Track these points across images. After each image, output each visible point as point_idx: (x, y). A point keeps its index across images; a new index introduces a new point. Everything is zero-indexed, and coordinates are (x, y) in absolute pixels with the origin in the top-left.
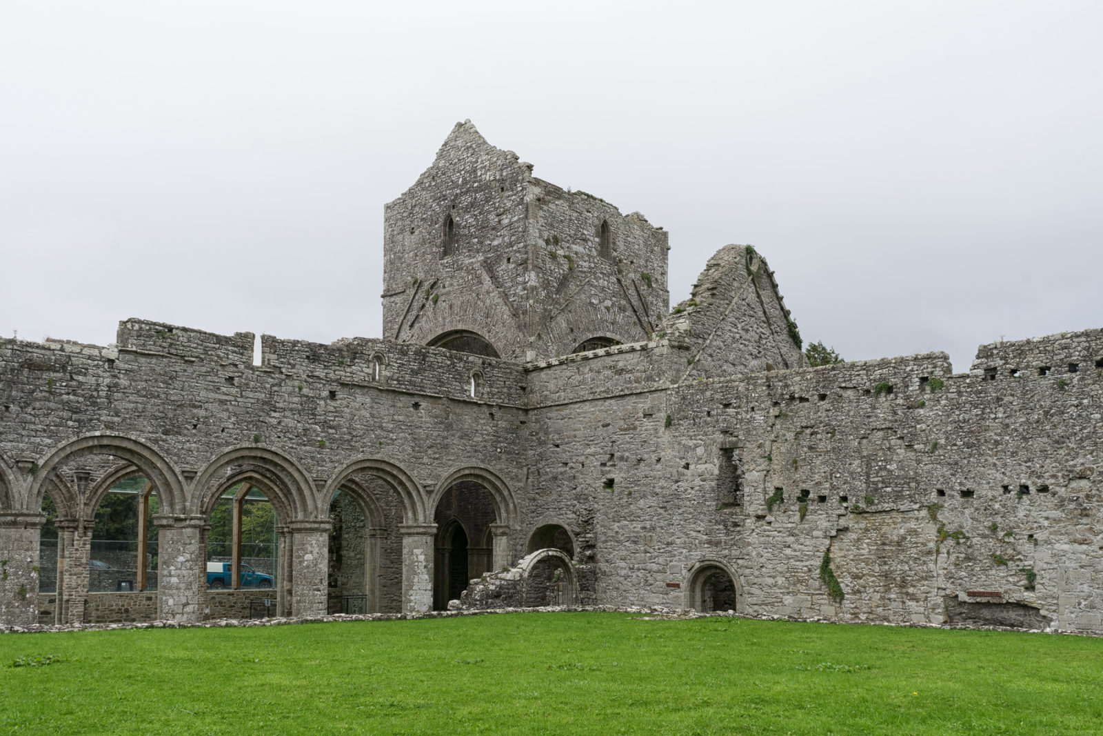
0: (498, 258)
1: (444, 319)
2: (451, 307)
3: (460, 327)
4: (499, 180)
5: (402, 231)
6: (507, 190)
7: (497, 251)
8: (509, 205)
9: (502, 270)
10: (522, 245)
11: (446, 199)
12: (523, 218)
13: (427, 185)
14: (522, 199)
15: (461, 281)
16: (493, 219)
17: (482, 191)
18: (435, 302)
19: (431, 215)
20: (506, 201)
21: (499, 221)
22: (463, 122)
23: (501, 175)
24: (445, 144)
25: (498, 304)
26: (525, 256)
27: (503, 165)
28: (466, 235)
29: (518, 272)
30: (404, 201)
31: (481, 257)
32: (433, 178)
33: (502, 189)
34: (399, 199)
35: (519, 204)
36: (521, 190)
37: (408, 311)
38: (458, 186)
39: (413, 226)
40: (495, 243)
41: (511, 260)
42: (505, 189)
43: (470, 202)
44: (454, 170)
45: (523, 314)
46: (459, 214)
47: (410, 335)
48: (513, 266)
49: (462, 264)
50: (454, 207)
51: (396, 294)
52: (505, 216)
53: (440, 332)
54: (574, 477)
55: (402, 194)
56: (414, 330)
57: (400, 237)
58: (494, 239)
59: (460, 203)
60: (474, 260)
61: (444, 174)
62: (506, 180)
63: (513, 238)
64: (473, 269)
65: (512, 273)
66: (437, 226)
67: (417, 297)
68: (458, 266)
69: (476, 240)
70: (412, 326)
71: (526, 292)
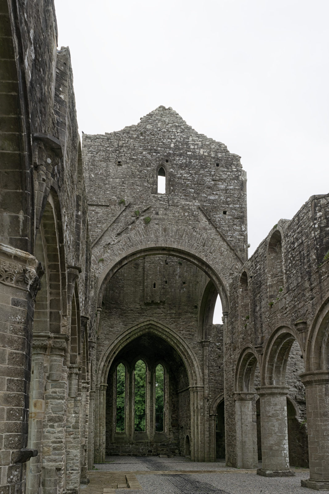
0: (215, 209)
1: (157, 237)
2: (165, 230)
3: (175, 246)
4: (214, 158)
5: (106, 160)
6: (222, 166)
7: (213, 203)
8: (224, 177)
9: (219, 217)
10: (238, 206)
11: (159, 153)
12: (238, 189)
13: (135, 136)
14: (238, 177)
15: (177, 214)
16: (208, 180)
17: (197, 159)
18: (147, 222)
19: (142, 159)
20: (221, 173)
21: (215, 185)
22: (167, 108)
23: (216, 155)
24: (150, 115)
25: (215, 239)
26: (242, 214)
27: (218, 149)
28: (182, 184)
29: (235, 223)
30: (108, 139)
31: (197, 203)
32: (142, 134)
33: (218, 165)
34: (103, 135)
35: (234, 179)
36: (236, 171)
37: (114, 222)
38: (170, 148)
39: (119, 160)
40: (212, 198)
41: (227, 213)
42: (220, 165)
43: (185, 163)
44: (164, 136)
45: (241, 251)
46: (173, 168)
47: (116, 241)
48: (230, 217)
49: (177, 202)
50: (167, 161)
51: (97, 205)
52: (220, 183)
53: (153, 245)
54: (295, 364)
55: (106, 133)
56: (119, 238)
57: (104, 164)
58: (210, 195)
59: (174, 160)
60: (190, 203)
61: (153, 135)
62: (222, 160)
63: (229, 199)
64: (189, 209)
65: (229, 222)
66: (149, 168)
67: (124, 214)
68: (173, 202)
69: (193, 190)
70: (119, 234)
71: (243, 237)
